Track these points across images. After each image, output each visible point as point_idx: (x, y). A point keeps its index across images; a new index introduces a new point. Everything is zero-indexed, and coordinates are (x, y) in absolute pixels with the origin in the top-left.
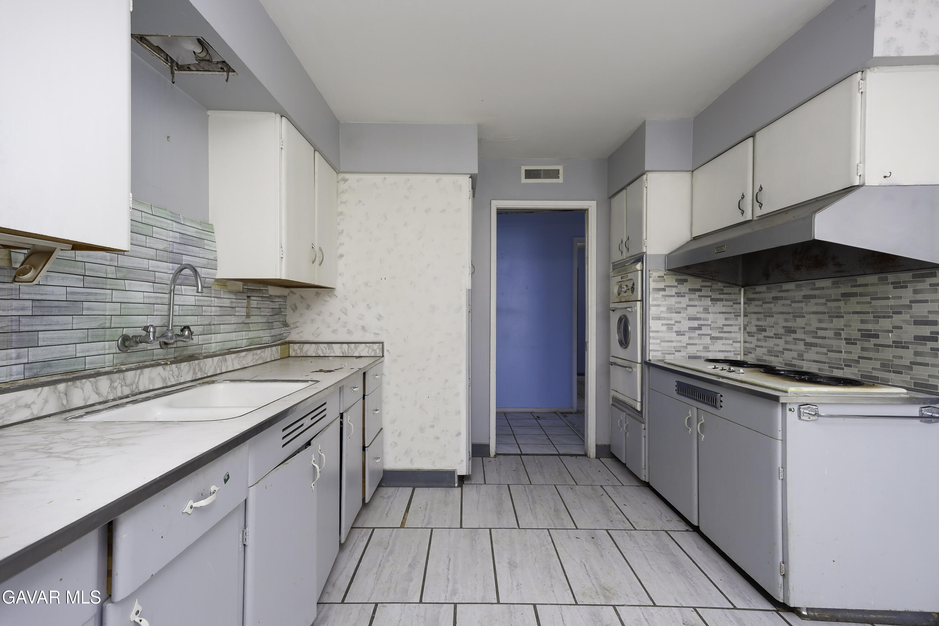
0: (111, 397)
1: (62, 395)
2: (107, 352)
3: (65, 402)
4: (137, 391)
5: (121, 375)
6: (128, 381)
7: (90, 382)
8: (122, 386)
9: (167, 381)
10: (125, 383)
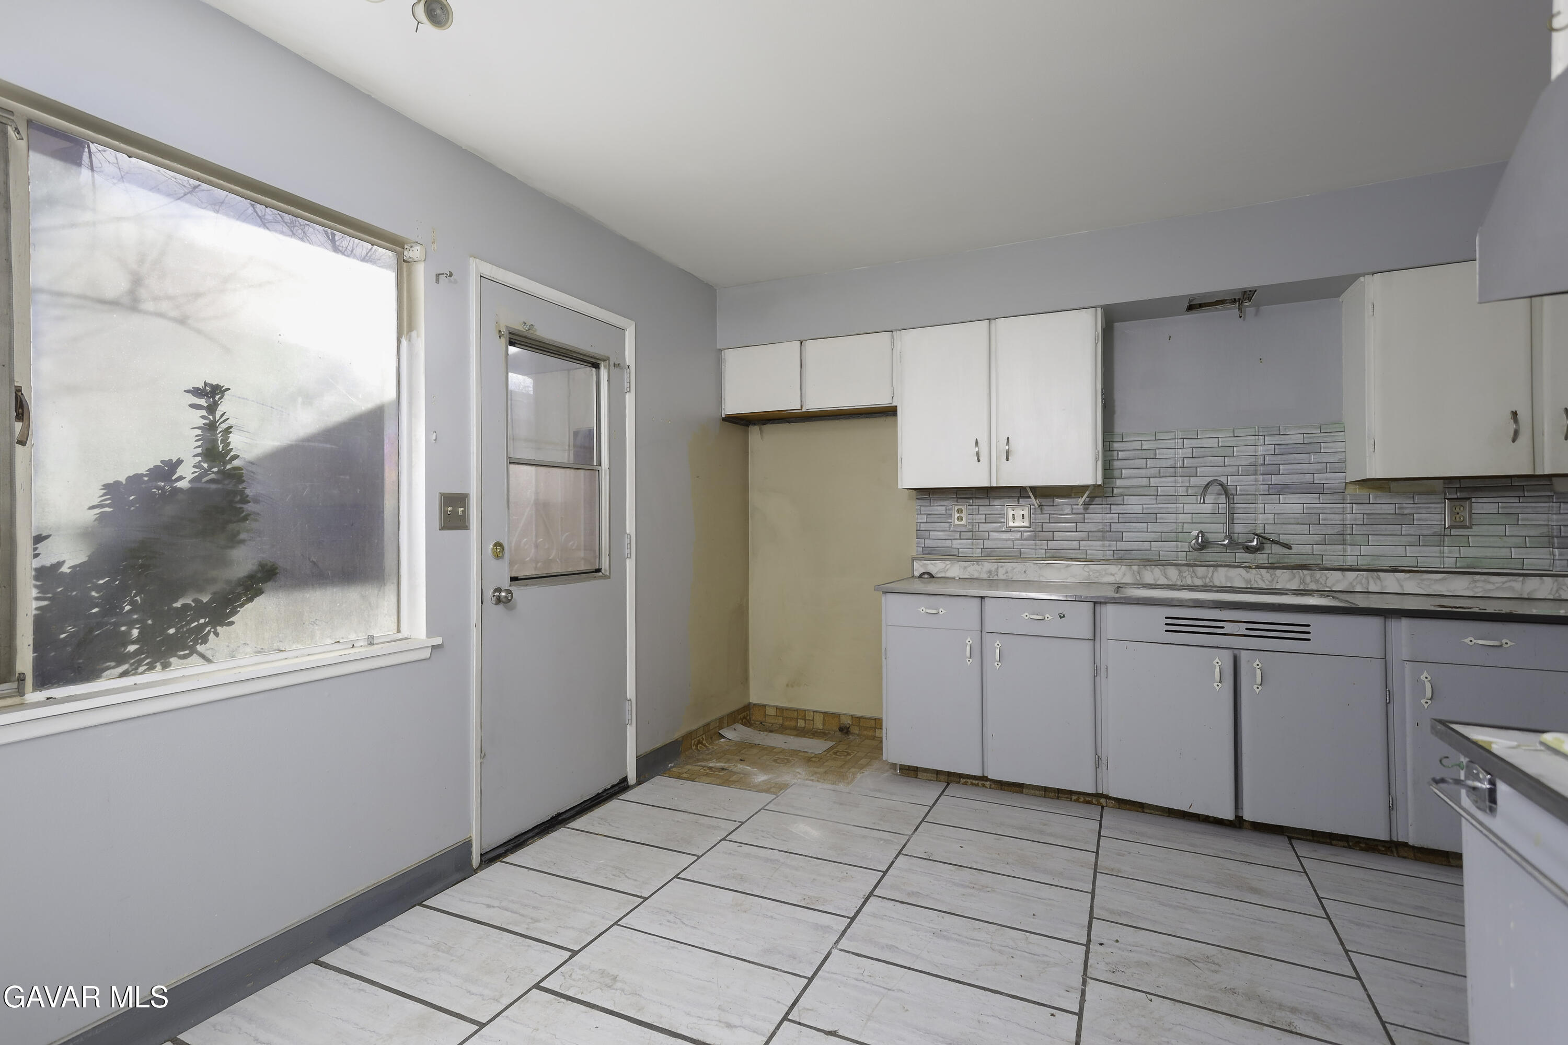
0: (1179, 583)
1: (1136, 573)
2: (1179, 550)
3: (1139, 578)
4: (1211, 584)
5: (1191, 569)
6: (1199, 574)
7: (1159, 568)
8: (1192, 577)
9: (1252, 583)
10: (1196, 575)
